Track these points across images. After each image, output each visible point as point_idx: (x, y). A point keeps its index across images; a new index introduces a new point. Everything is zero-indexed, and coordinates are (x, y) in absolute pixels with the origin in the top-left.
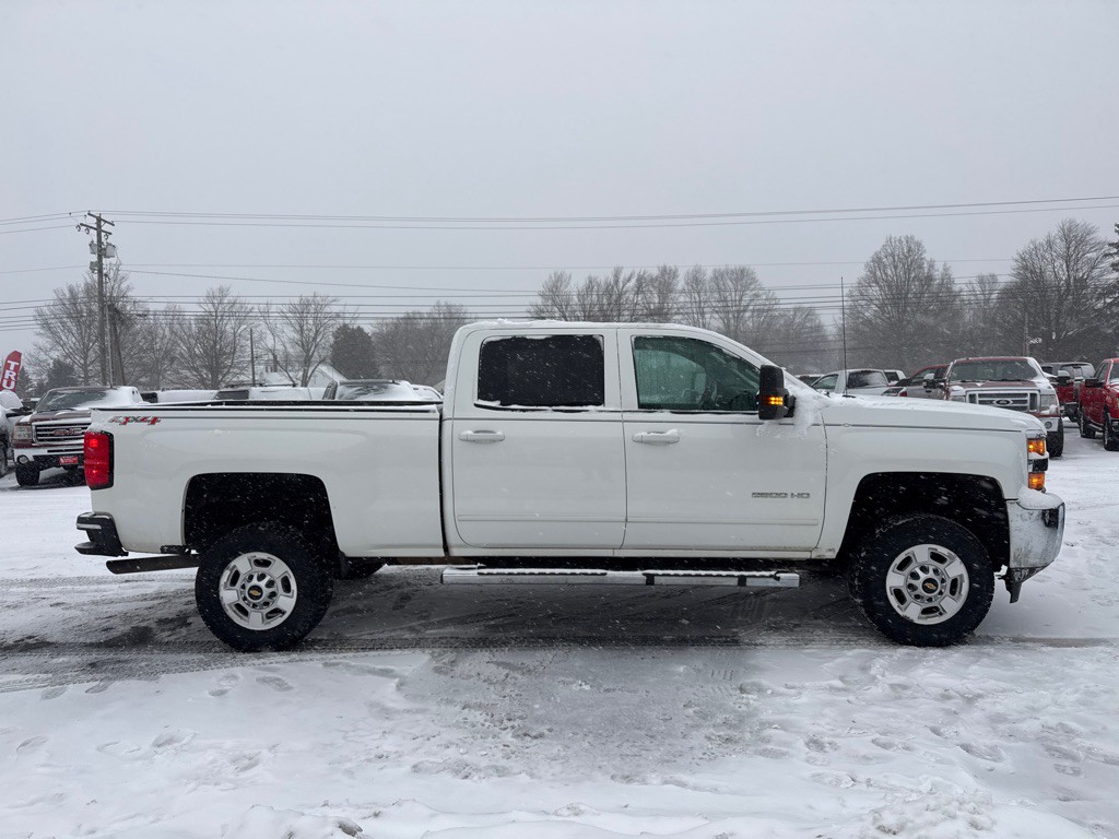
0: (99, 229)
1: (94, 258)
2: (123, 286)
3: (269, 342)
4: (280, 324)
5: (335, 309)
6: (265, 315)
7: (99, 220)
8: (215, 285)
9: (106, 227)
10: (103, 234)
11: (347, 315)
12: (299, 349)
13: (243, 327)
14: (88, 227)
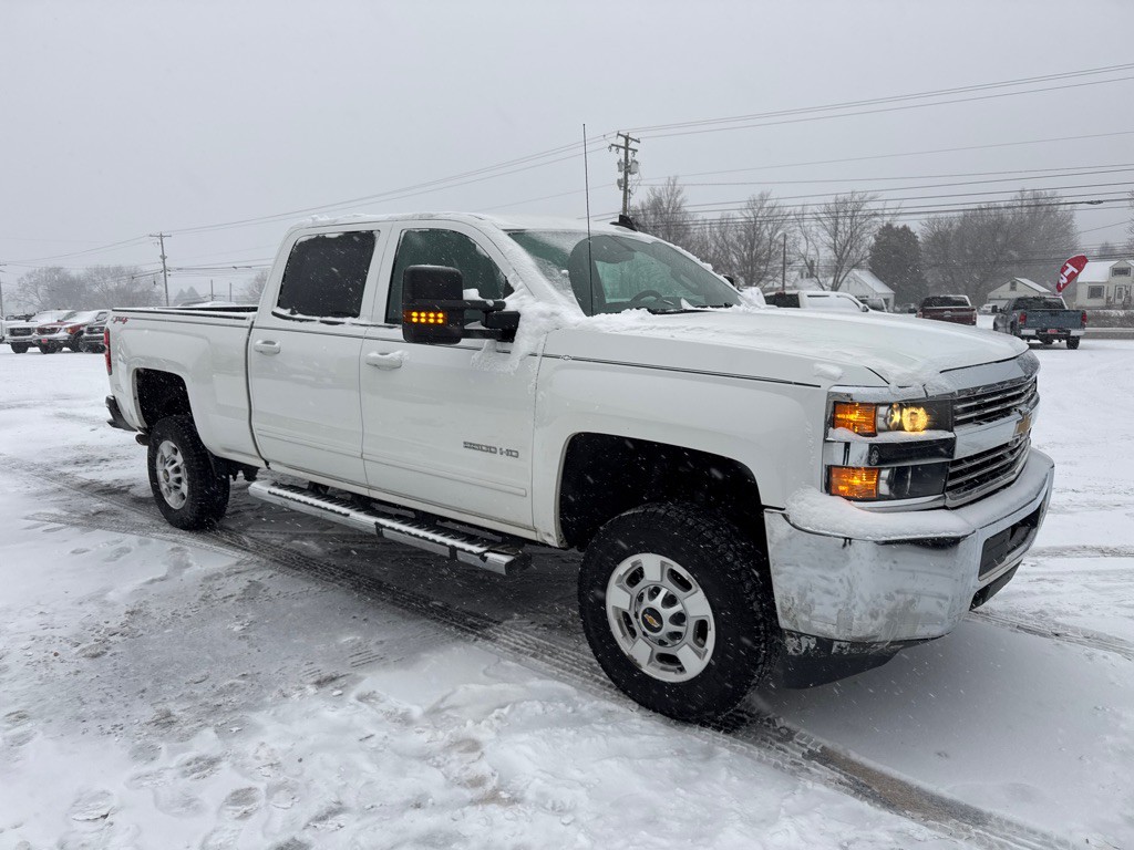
0: (626, 148)
1: (621, 176)
2: (678, 200)
3: (802, 248)
4: (813, 226)
5: (872, 206)
6: (800, 218)
7: (627, 138)
8: (756, 192)
9: (632, 145)
10: (630, 152)
11: (886, 212)
12: (831, 253)
13: (780, 232)
14: (618, 147)
